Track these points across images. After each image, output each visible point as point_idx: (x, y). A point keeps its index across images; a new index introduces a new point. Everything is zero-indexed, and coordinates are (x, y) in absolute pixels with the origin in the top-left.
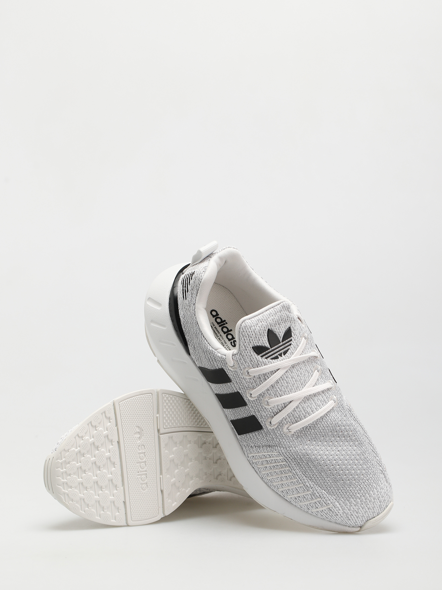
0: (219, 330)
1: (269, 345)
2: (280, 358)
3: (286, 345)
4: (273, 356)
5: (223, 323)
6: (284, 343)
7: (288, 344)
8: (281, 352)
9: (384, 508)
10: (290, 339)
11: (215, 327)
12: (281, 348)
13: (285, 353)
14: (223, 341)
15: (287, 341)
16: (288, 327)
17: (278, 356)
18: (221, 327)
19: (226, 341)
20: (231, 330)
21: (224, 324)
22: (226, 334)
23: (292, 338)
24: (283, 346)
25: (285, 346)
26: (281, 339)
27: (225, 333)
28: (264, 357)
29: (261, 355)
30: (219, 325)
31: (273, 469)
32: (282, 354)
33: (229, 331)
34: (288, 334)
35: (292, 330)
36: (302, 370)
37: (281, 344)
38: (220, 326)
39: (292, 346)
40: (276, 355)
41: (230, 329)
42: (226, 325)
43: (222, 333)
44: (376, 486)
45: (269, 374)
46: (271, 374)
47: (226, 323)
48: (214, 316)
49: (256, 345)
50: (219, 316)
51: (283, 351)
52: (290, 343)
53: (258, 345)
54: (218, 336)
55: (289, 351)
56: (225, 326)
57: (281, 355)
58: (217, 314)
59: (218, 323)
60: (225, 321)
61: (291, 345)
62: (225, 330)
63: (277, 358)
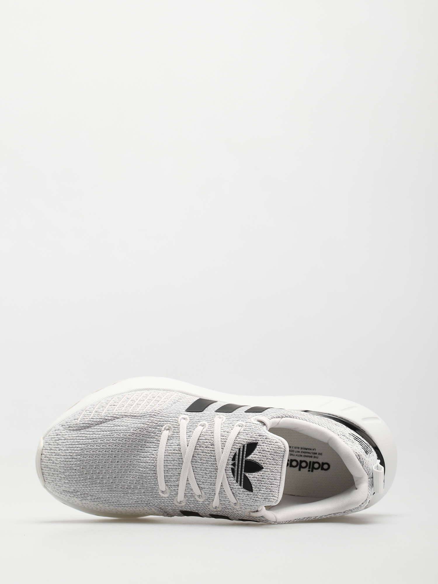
0: (307, 458)
1: (249, 459)
2: (231, 462)
3: (239, 477)
4: (237, 457)
5: (311, 467)
6: (243, 475)
7: (239, 480)
8: (236, 467)
9: (43, 470)
10: (242, 485)
11: (311, 457)
12: (240, 470)
13: (233, 470)
14: (295, 454)
15: (242, 480)
16: (253, 489)
17: (234, 462)
18: (308, 463)
19: (293, 457)
20: (300, 470)
21: (309, 468)
22: (299, 462)
23: (242, 487)
24: (240, 473)
25: (239, 475)
26: (247, 475)
27: (301, 462)
28: (242, 448)
29: (246, 446)
30: (312, 463)
31: (148, 400)
32: (234, 467)
33: (301, 467)
34: (248, 486)
35: (249, 493)
36: (209, 477)
37: (243, 472)
38: (310, 462)
39: (235, 481)
40: (237, 459)
41: (302, 469)
42: (307, 469)
43: (302, 459)
44: (66, 474)
45: (225, 442)
46: (223, 444)
47: (309, 471)
48: (323, 464)
49: (258, 447)
50: (320, 469)
51: (236, 469)
52: (239, 482)
53: (256, 449)
54: (302, 453)
55: (232, 476)
56: (308, 467)
57: (234, 465)
58: (323, 469)
59: (314, 463)
60: (312, 471)
61: (237, 481)
62: (304, 464)
63: (234, 459)
